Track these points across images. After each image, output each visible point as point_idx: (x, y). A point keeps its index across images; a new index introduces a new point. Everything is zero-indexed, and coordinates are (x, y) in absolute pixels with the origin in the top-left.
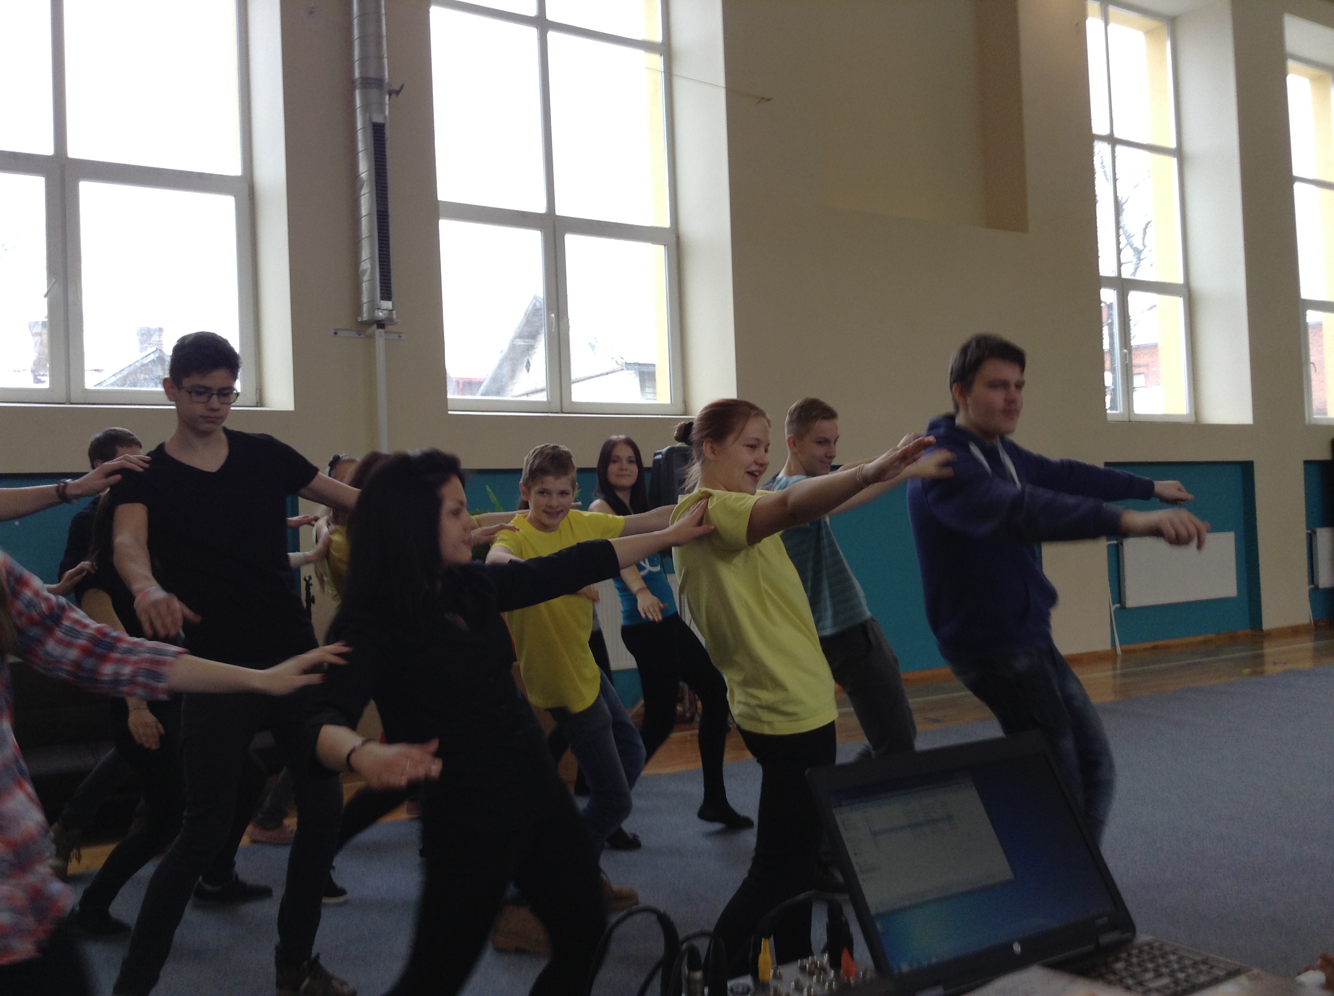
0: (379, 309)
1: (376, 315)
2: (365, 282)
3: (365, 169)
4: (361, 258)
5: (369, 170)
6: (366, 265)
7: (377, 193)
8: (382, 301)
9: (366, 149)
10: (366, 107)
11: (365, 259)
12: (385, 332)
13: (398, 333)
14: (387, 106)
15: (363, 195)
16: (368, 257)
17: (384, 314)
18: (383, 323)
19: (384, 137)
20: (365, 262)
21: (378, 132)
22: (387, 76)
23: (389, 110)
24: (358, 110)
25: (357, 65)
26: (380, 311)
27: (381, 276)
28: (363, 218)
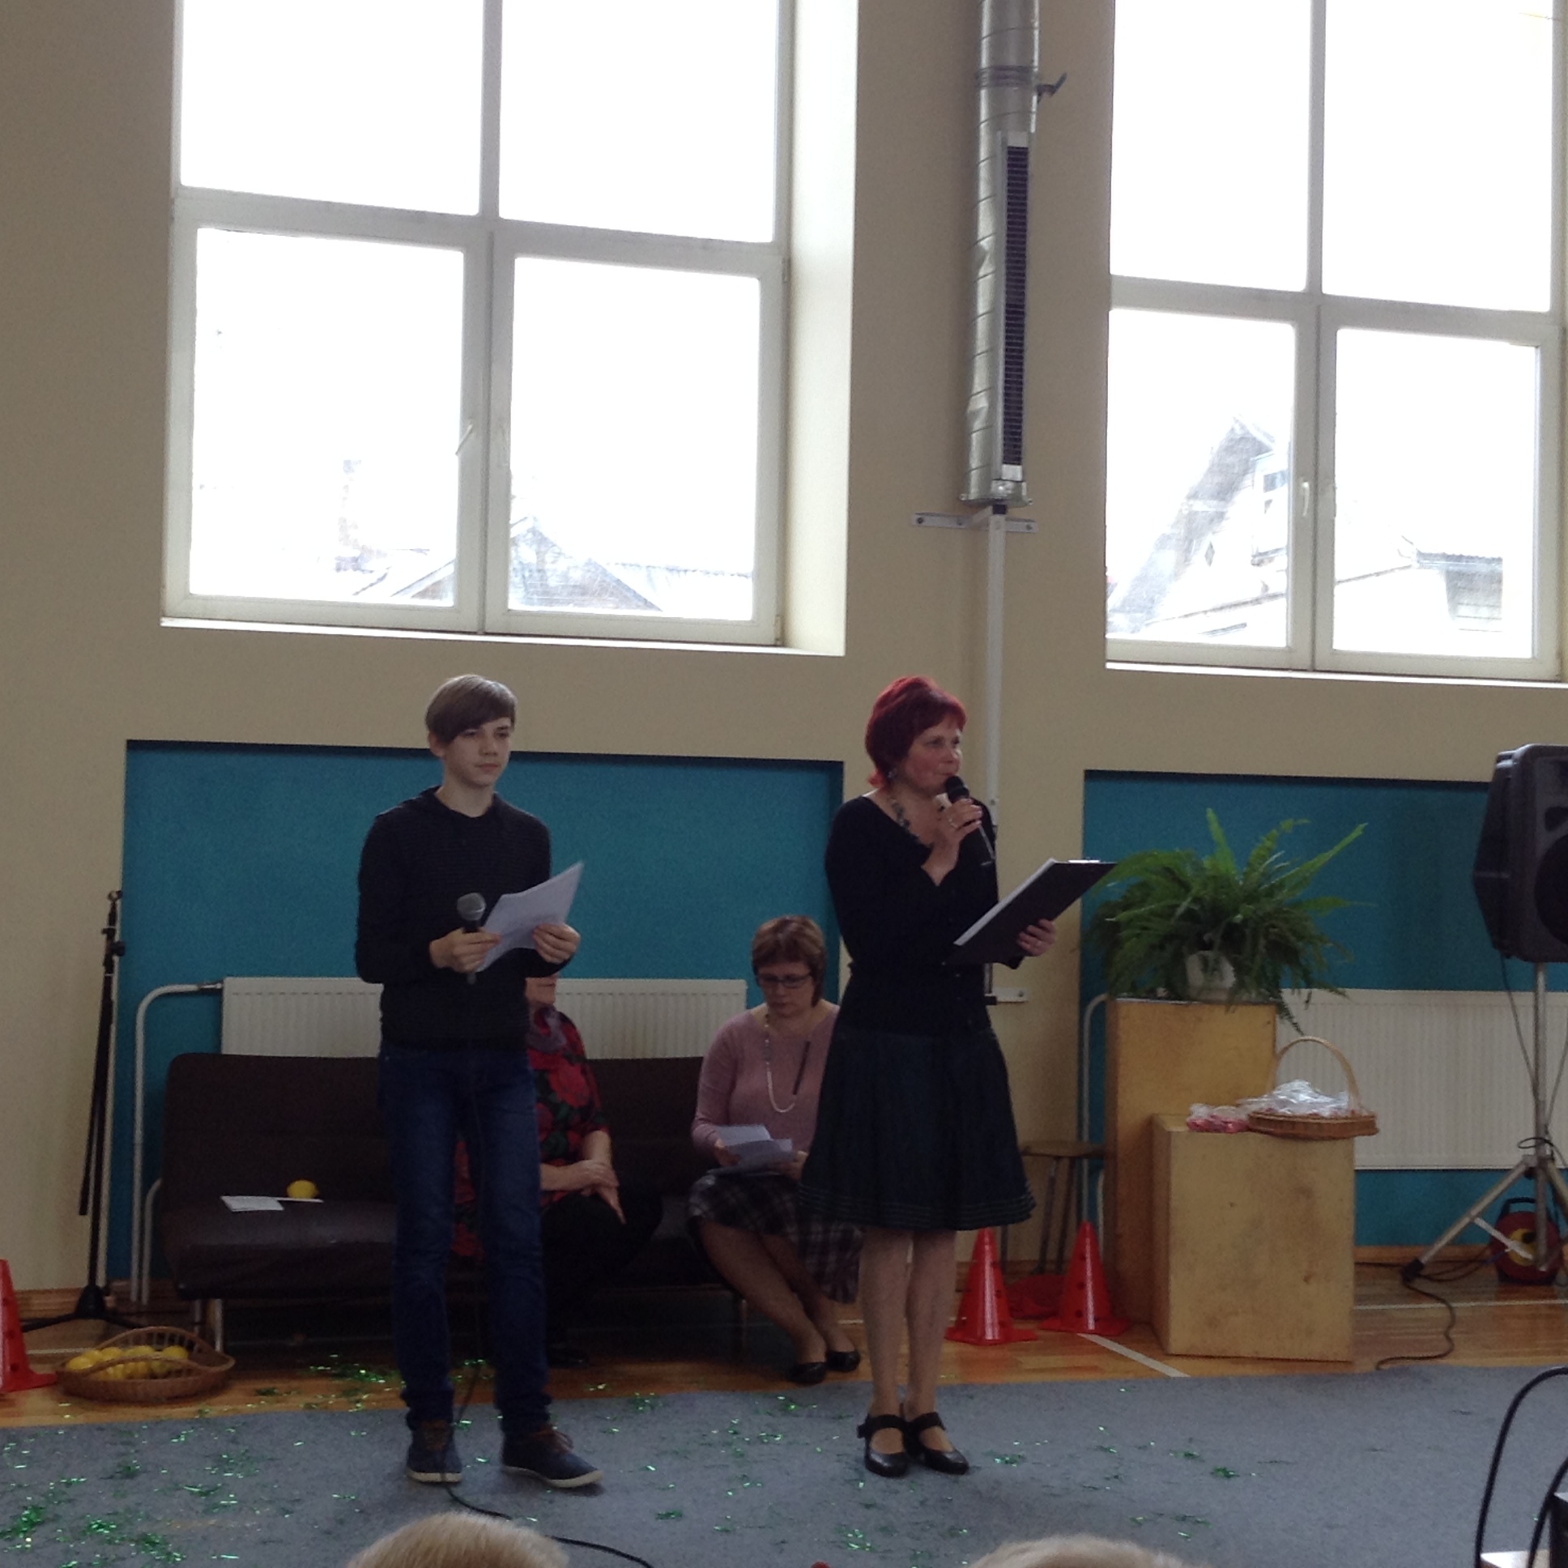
0: (1000, 479)
1: (993, 490)
2: (975, 432)
3: (990, 231)
4: (971, 390)
5: (994, 233)
6: (980, 403)
7: (1008, 274)
8: (1005, 466)
9: (992, 196)
10: (998, 120)
11: (979, 390)
12: (1007, 520)
13: (1026, 521)
14: (1034, 117)
15: (982, 277)
16: (985, 387)
17: (1007, 489)
18: (1003, 503)
19: (1026, 173)
20: (979, 395)
21: (1016, 163)
22: (1036, 63)
23: (1037, 120)
24: (982, 126)
25: (985, 43)
26: (1000, 482)
27: (1006, 420)
28: (980, 320)
